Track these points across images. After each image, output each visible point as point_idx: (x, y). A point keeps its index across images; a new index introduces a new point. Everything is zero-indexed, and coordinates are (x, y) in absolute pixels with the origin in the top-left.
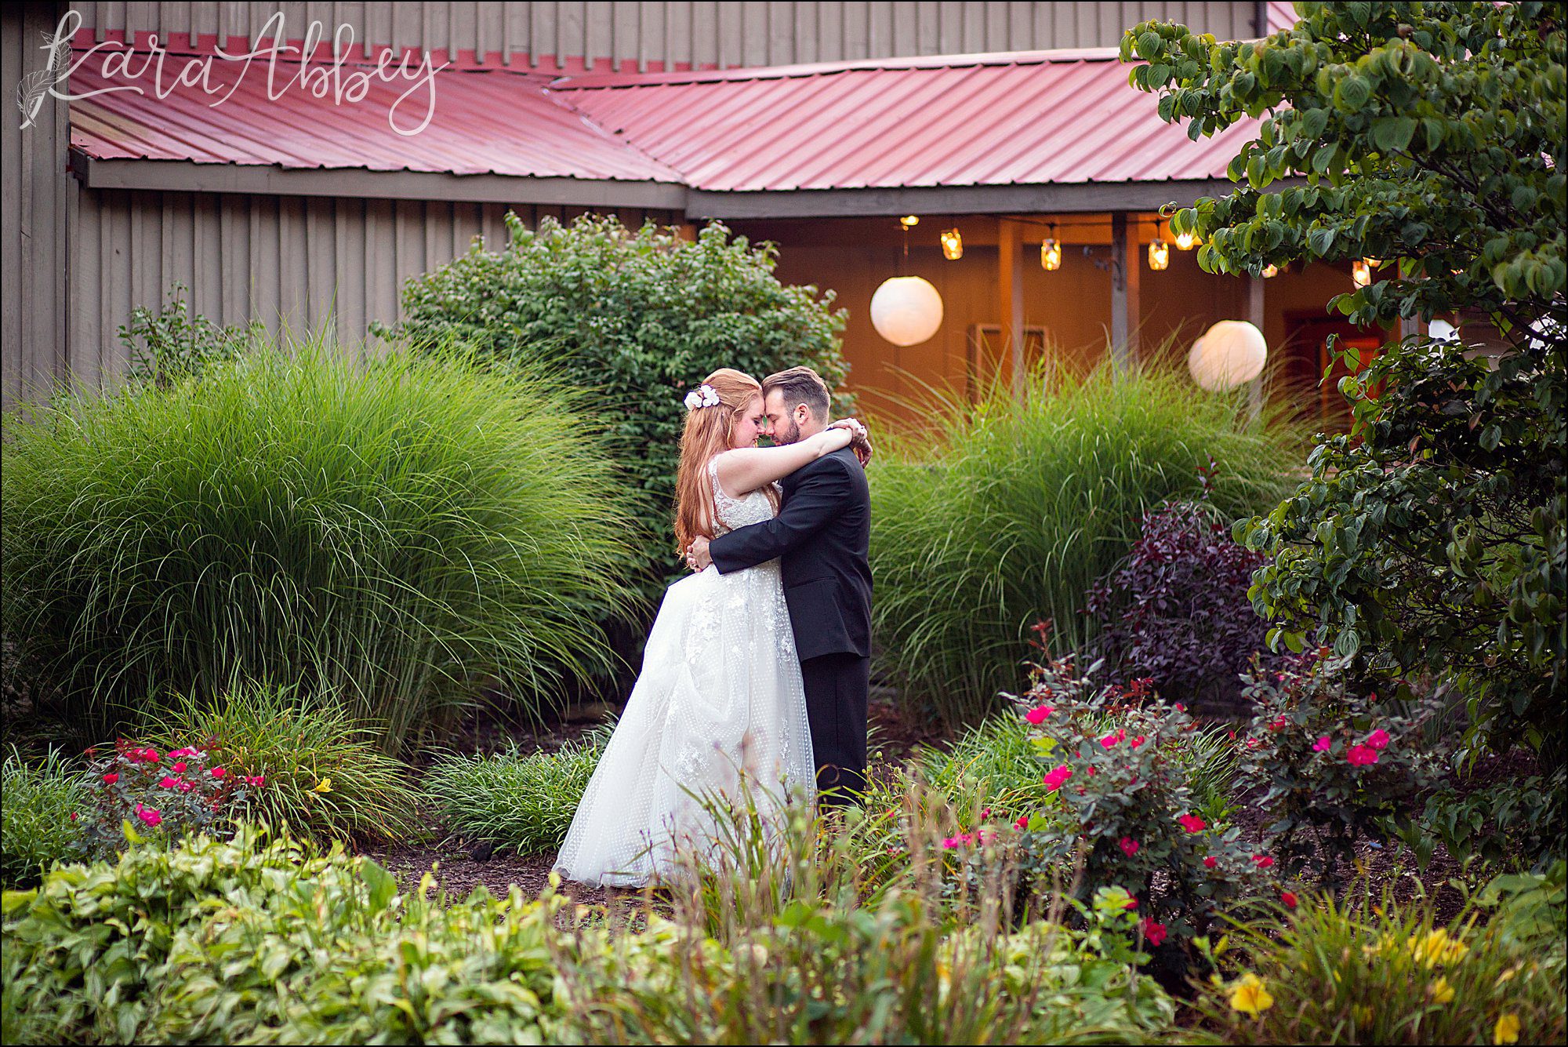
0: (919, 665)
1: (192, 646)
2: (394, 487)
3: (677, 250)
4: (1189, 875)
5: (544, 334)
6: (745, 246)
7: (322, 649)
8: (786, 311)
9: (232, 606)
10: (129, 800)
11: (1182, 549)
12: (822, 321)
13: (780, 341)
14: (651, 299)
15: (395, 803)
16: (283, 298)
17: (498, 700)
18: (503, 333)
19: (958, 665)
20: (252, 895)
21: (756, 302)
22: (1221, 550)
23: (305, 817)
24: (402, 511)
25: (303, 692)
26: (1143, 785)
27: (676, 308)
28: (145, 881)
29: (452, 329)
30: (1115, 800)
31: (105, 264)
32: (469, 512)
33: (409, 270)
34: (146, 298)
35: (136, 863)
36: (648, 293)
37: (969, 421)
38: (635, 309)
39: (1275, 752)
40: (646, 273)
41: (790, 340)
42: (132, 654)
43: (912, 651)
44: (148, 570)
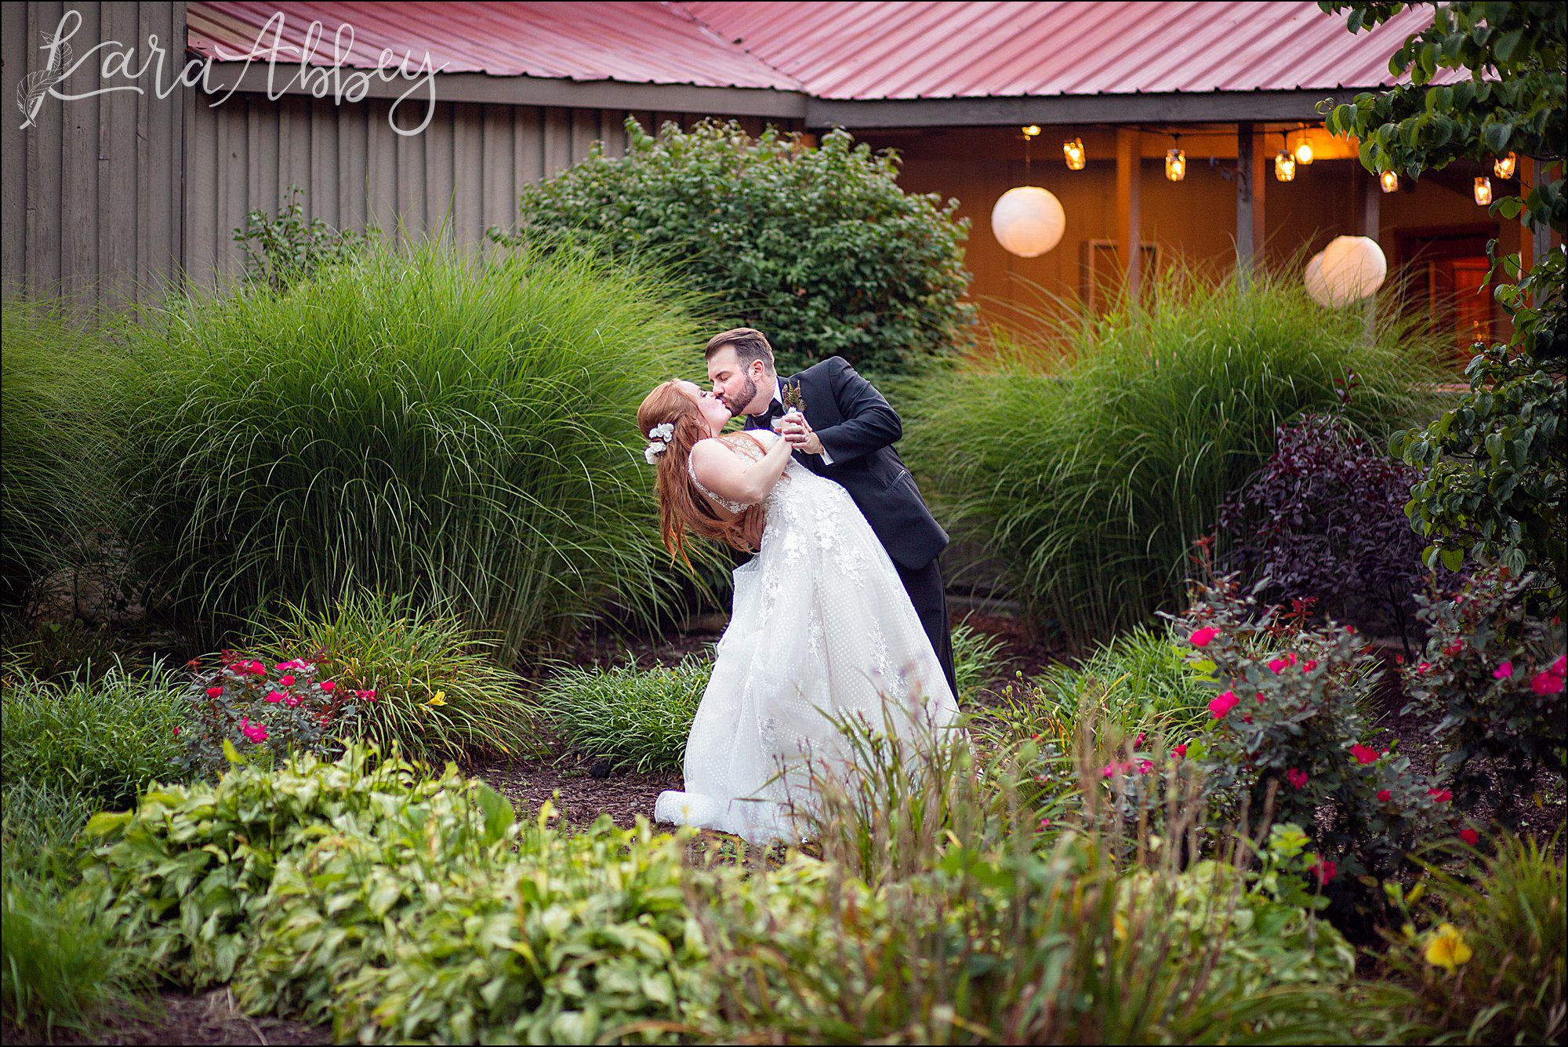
0: (1043, 579)
1: (304, 554)
2: (510, 393)
3: (799, 156)
4: (1357, 809)
5: (663, 239)
6: (867, 153)
7: (437, 558)
8: (909, 219)
9: (344, 512)
10: (234, 715)
11: (1318, 463)
12: (945, 230)
13: (902, 249)
14: (773, 205)
15: (511, 717)
16: (401, 204)
17: (616, 611)
18: (623, 239)
19: (1083, 579)
20: (360, 820)
21: (878, 210)
22: (1359, 465)
23: (418, 732)
24: (520, 417)
25: (417, 602)
26: (1314, 713)
27: (798, 215)
28: (247, 804)
29: (569, 234)
30: (1284, 729)
31: (221, 167)
32: (588, 419)
33: (527, 175)
34: (262, 200)
35: (237, 785)
36: (769, 199)
37: (1097, 331)
38: (756, 215)
39: (1451, 678)
40: (766, 178)
41: (913, 249)
42: (242, 561)
43: (1037, 565)
44: (259, 475)
